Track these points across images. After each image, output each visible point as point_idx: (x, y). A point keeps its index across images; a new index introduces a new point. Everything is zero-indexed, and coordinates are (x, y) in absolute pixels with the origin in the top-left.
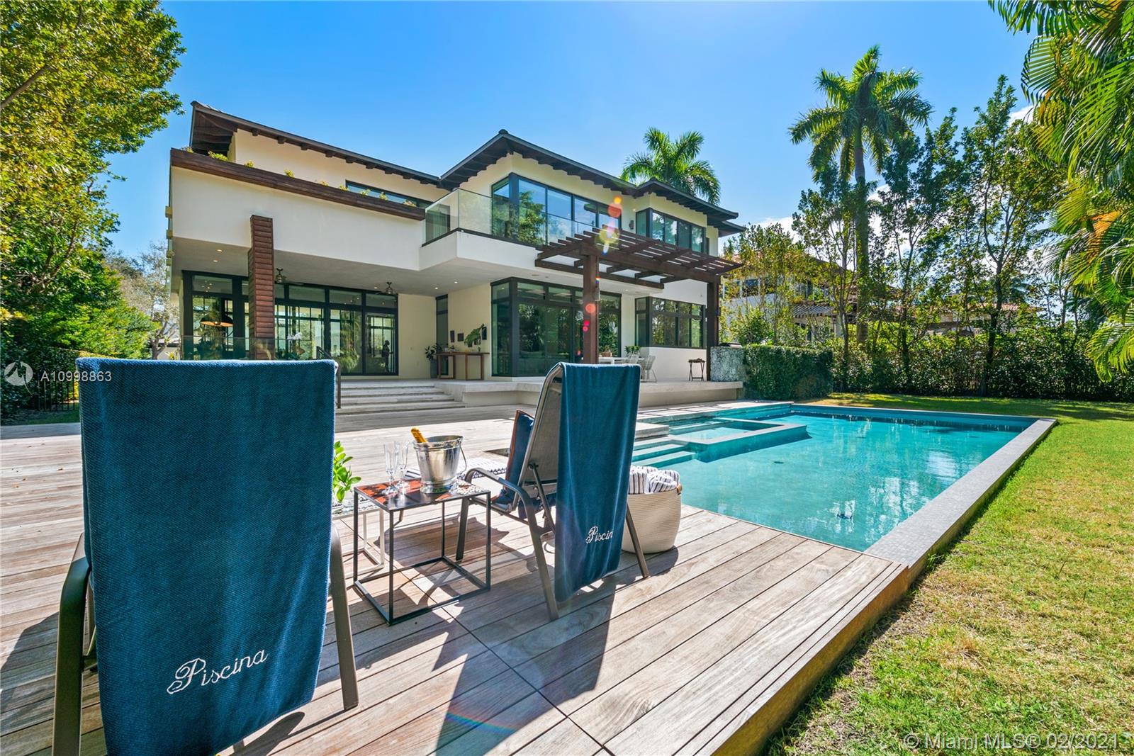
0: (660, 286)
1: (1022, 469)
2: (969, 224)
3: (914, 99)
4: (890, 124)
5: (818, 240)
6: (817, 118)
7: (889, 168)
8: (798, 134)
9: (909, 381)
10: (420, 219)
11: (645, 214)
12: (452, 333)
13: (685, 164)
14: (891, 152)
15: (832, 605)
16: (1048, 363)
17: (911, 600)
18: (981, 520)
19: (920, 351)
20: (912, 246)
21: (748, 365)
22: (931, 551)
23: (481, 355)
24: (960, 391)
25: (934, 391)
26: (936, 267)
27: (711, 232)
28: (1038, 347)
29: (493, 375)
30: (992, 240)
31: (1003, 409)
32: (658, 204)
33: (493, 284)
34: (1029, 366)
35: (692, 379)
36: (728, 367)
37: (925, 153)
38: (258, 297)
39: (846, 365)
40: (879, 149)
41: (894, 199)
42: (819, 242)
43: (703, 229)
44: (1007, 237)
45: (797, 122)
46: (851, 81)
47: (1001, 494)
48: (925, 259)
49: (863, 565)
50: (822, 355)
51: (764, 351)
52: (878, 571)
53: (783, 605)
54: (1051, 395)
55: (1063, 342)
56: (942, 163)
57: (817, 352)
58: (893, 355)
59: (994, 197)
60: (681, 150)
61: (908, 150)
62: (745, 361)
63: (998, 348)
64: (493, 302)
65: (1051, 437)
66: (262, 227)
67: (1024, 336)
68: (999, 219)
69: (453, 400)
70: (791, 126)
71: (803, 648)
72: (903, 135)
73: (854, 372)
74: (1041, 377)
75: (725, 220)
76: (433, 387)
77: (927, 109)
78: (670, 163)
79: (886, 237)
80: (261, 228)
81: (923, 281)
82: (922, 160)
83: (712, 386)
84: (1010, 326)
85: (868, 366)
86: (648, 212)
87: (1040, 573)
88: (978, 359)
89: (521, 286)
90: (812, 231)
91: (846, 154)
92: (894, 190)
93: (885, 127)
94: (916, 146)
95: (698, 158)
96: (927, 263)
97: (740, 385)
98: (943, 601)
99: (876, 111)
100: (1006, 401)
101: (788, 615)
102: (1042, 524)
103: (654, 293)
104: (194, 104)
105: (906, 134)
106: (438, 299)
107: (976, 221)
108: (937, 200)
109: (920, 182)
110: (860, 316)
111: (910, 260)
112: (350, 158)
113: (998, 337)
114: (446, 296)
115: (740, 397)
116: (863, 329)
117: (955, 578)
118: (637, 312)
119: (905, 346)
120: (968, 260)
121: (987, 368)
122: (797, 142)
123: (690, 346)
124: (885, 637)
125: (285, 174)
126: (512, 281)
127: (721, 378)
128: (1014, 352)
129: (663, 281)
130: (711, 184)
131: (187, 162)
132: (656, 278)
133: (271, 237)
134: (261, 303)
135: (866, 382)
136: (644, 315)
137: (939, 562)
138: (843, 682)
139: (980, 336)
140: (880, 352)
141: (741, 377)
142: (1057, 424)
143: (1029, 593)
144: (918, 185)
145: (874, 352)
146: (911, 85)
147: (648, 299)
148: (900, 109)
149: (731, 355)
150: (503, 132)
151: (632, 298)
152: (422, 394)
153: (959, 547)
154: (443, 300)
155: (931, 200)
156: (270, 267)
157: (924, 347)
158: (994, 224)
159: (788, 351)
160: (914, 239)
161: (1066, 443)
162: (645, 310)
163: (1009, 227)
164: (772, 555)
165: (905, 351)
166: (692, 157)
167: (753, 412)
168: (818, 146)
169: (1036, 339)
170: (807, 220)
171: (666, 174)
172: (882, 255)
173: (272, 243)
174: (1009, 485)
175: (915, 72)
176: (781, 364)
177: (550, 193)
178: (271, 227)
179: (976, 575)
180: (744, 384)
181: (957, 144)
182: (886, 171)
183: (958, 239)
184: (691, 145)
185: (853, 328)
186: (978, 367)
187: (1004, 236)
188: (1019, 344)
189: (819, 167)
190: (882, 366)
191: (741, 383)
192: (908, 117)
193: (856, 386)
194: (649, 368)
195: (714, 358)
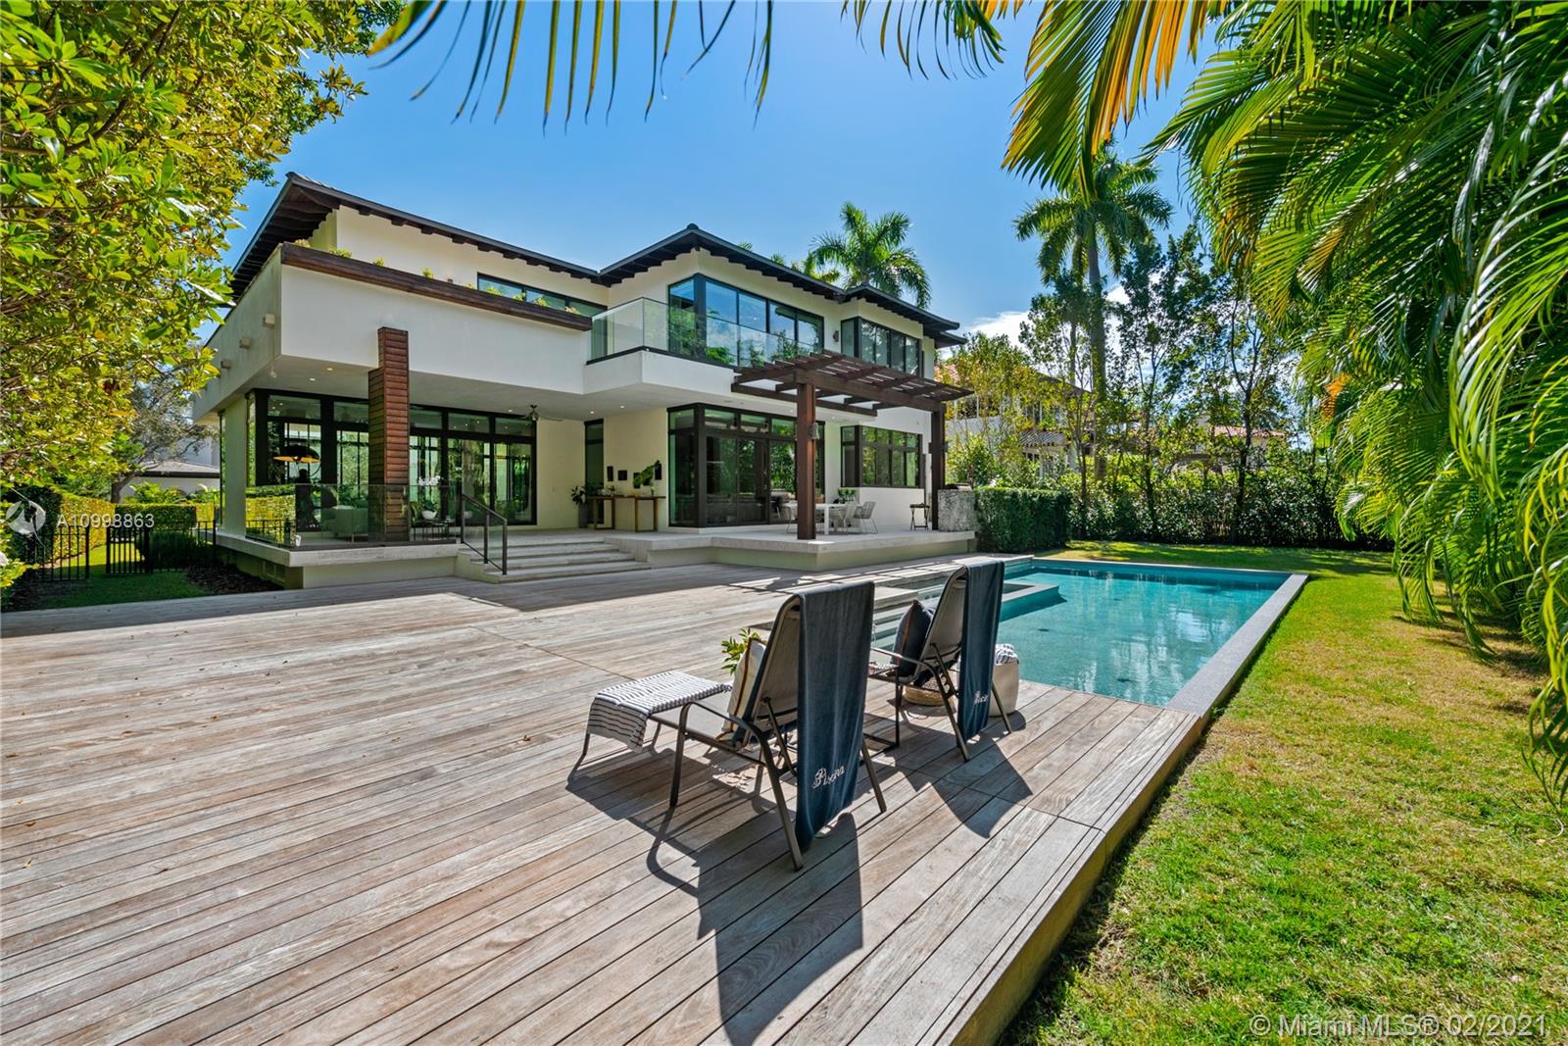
0: (872, 412)
1: (1278, 631)
2: (1216, 347)
3: (1153, 197)
4: (1128, 223)
5: (1049, 356)
6: (1046, 210)
7: (1128, 275)
8: (1025, 227)
9: (1155, 526)
10: (585, 329)
11: (852, 323)
12: (610, 469)
13: (886, 250)
14: (1130, 258)
15: (1156, 743)
16: (1301, 507)
17: (1205, 742)
18: (1248, 680)
19: (1166, 492)
20: (1155, 368)
21: (981, 511)
22: (1213, 705)
23: (655, 499)
24: (1210, 539)
25: (1182, 538)
26: (1181, 394)
27: (927, 344)
28: (1289, 489)
29: (671, 525)
30: (1240, 368)
31: (1257, 562)
32: (864, 310)
33: (670, 410)
34: (1280, 510)
35: (915, 527)
36: (957, 512)
37: (1168, 263)
38: (389, 432)
39: (1083, 507)
40: (1117, 251)
41: (1135, 312)
42: (1049, 358)
43: (918, 342)
44: (1255, 364)
45: (1023, 214)
47: (1261, 657)
48: (1170, 384)
49: (1167, 717)
50: (1060, 497)
51: (998, 495)
52: (1180, 720)
53: (1123, 744)
54: (1303, 542)
55: (1314, 483)
56: (1187, 275)
57: (1055, 494)
58: (1135, 496)
59: (1241, 318)
60: (881, 235)
61: (1148, 258)
62: (976, 506)
63: (1248, 489)
64: (670, 432)
65: (1303, 595)
66: (393, 342)
67: (1275, 476)
68: (1247, 341)
69: (633, 560)
70: (1016, 220)
71: (1148, 768)
72: (1143, 240)
73: (1093, 516)
74: (1293, 522)
75: (942, 330)
76: (602, 543)
77: (1168, 209)
78: (868, 248)
79: (1126, 357)
80: (393, 344)
81: (1168, 408)
82: (1165, 269)
83: (941, 537)
84: (1260, 465)
85: (1109, 509)
86: (856, 320)
87: (1295, 718)
88: (1228, 503)
89: (709, 413)
90: (1043, 345)
91: (1078, 253)
92: (1134, 303)
93: (1123, 227)
94: (1158, 255)
95: (903, 245)
96: (1171, 389)
97: (971, 535)
98: (1227, 741)
99: (1112, 208)
100: (1260, 550)
101: (1128, 751)
102: (1297, 681)
103: (865, 422)
104: (291, 175)
105: (1147, 240)
106: (588, 424)
107: (1222, 343)
108: (1182, 317)
109: (1162, 294)
110: (1099, 449)
111: (1152, 385)
112: (484, 245)
113: (1248, 477)
114: (601, 421)
115: (971, 550)
116: (1101, 464)
117: (1233, 725)
118: (843, 444)
119: (1150, 486)
120: (1214, 386)
121: (1237, 513)
122: (1024, 239)
123: (905, 485)
124: (1194, 763)
125: (422, 275)
126: (698, 408)
127: (951, 528)
128: (1265, 494)
129: (876, 407)
130: (919, 277)
131: (304, 260)
132: (868, 405)
133: (406, 355)
134: (393, 440)
135: (1107, 528)
136: (853, 448)
137: (1220, 714)
138: (1174, 789)
139: (1228, 473)
140: (1122, 491)
141: (972, 526)
142: (1310, 579)
143: (1287, 732)
144: (1160, 298)
145: (1115, 491)
146: (1149, 179)
147: (858, 428)
149: (962, 499)
150: (692, 227)
151: (838, 427)
152: (592, 553)
153: (1234, 702)
154: (594, 427)
155: (1172, 315)
156: (404, 393)
157: (1170, 487)
158: (1241, 347)
159: (1025, 494)
160: (1157, 361)
161: (1317, 603)
162: (853, 441)
163: (1257, 353)
164: (1097, 713)
165: (1150, 492)
166: (897, 244)
168: (1047, 244)
169: (1287, 480)
170: (1037, 330)
171: (863, 263)
172: (1123, 378)
173: (407, 362)
174: (1268, 647)
176: (1018, 509)
177: (742, 297)
178: (406, 342)
179: (1249, 722)
180: (976, 534)
181: (1201, 256)
182: (1125, 280)
183: (1204, 362)
184: (894, 229)
185: (1090, 461)
186: (1228, 511)
187: (1252, 361)
188: (1270, 485)
189: (1048, 268)
190: (1124, 508)
191: (973, 533)
192: (1147, 217)
193: (1097, 533)
194: (868, 517)
195: (942, 504)
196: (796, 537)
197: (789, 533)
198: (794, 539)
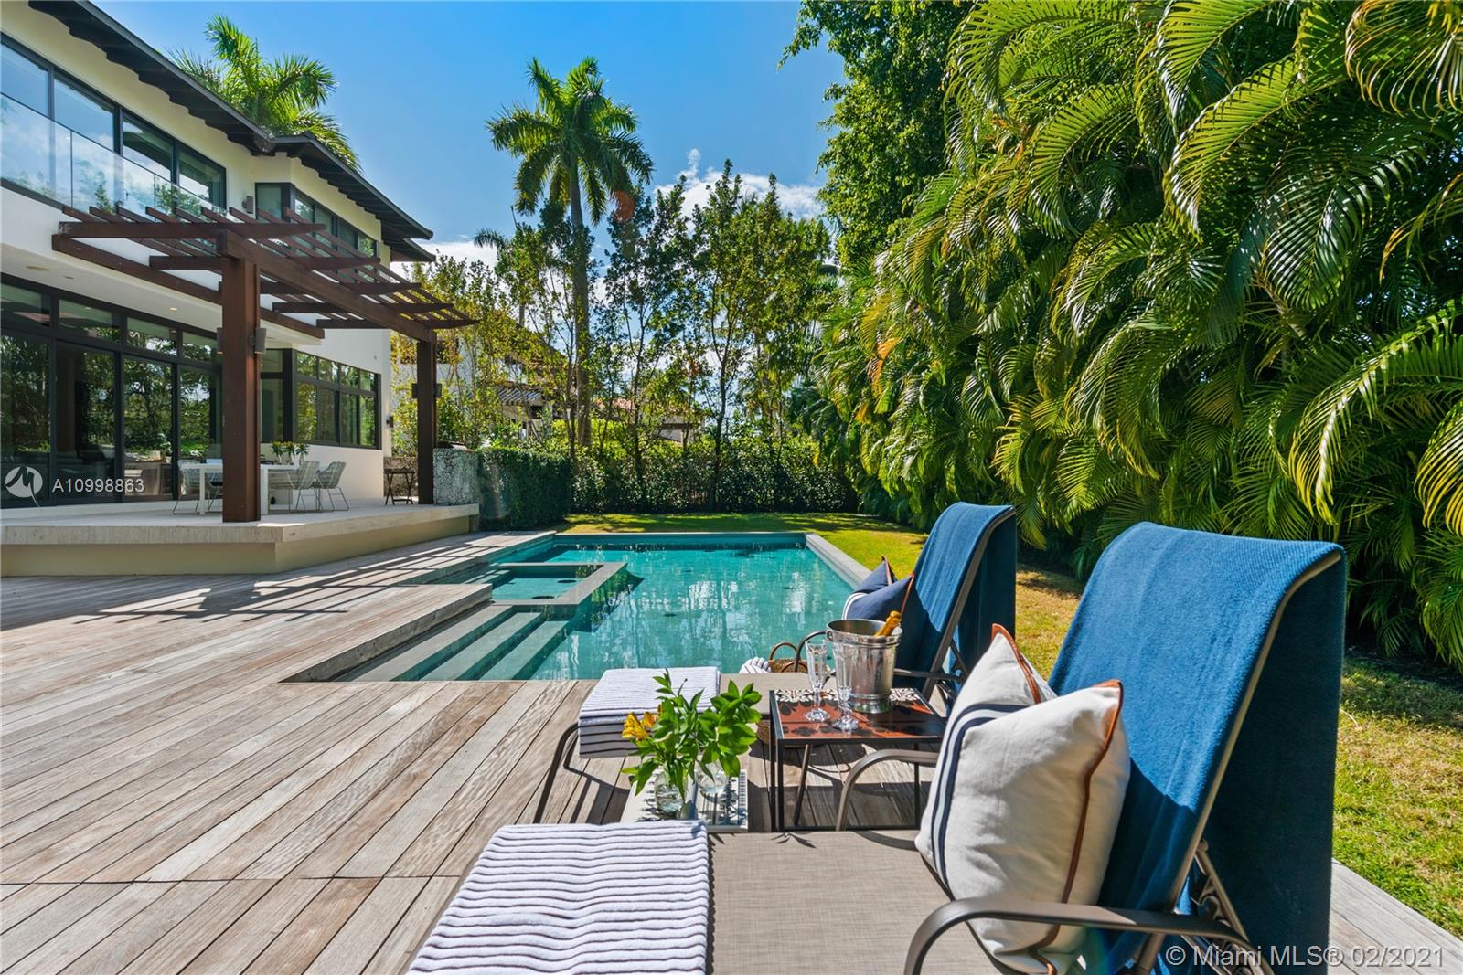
0: (316, 331)
3: (635, 146)
5: (529, 297)
6: (524, 122)
8: (501, 135)
9: (644, 496)
11: (277, 191)
13: (293, 107)
16: (763, 474)
19: (654, 460)
21: (486, 477)
24: (693, 506)
25: (667, 508)
27: (385, 249)
28: (756, 457)
34: (749, 477)
36: (459, 478)
40: (596, 193)
42: (531, 301)
43: (375, 245)
45: (499, 118)
46: (566, 92)
50: (563, 463)
51: (495, 456)
55: (772, 452)
56: (673, 235)
57: (559, 459)
58: (624, 463)
60: (286, 83)
62: (480, 472)
63: (723, 458)
67: (745, 445)
70: (490, 120)
73: (582, 486)
74: (758, 489)
75: (409, 238)
77: (649, 165)
85: (599, 477)
86: (283, 188)
91: (557, 186)
93: (609, 170)
95: (323, 109)
97: (477, 509)
99: (595, 144)
110: (584, 412)
111: (640, 346)
115: (474, 529)
116: (587, 426)
119: (638, 450)
121: (715, 481)
122: (499, 146)
127: (453, 500)
128: (736, 462)
132: (311, 318)
135: (597, 499)
139: (706, 441)
140: (609, 459)
141: (476, 498)
145: (602, 457)
146: (629, 126)
147: (288, 354)
148: (623, 152)
149: (462, 462)
157: (658, 454)
165: (638, 459)
166: (312, 105)
167: (523, 550)
175: (633, 112)
180: (482, 507)
182: (611, 228)
190: (613, 477)
191: (477, 506)
192: (629, 167)
193: (591, 505)
194: (332, 487)
195: (439, 468)
196: (221, 519)
197: (210, 513)
198: (217, 521)
